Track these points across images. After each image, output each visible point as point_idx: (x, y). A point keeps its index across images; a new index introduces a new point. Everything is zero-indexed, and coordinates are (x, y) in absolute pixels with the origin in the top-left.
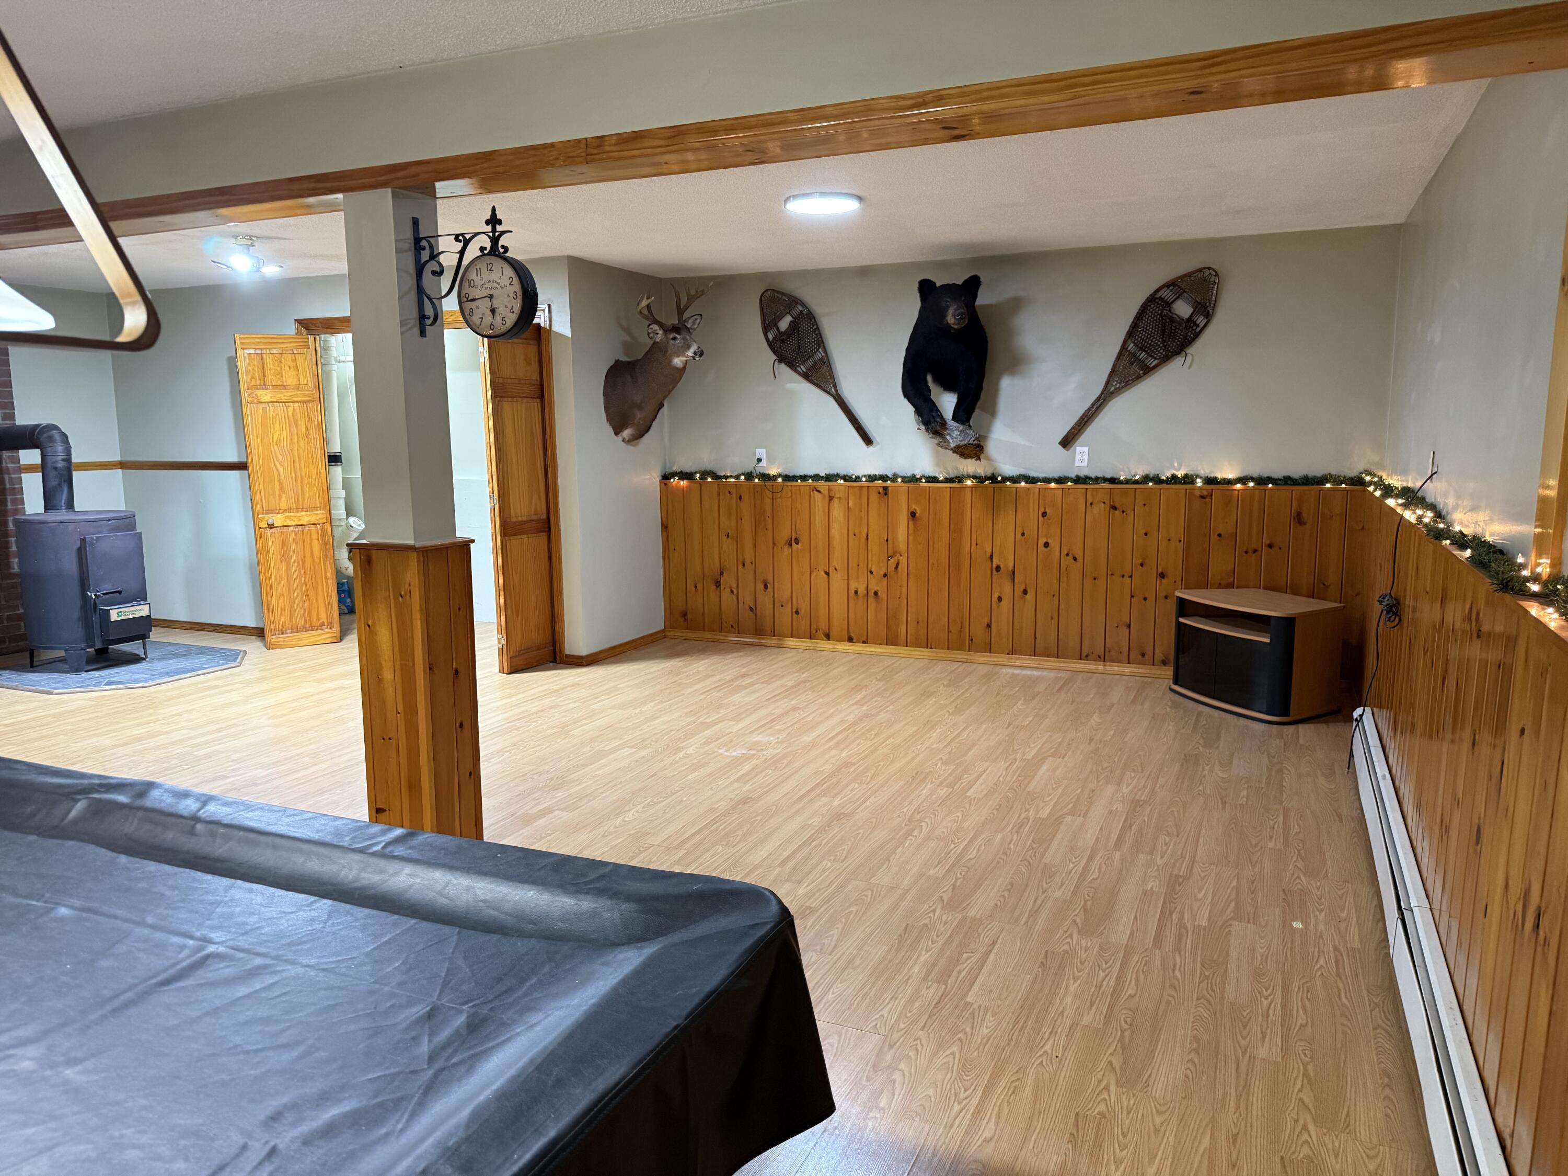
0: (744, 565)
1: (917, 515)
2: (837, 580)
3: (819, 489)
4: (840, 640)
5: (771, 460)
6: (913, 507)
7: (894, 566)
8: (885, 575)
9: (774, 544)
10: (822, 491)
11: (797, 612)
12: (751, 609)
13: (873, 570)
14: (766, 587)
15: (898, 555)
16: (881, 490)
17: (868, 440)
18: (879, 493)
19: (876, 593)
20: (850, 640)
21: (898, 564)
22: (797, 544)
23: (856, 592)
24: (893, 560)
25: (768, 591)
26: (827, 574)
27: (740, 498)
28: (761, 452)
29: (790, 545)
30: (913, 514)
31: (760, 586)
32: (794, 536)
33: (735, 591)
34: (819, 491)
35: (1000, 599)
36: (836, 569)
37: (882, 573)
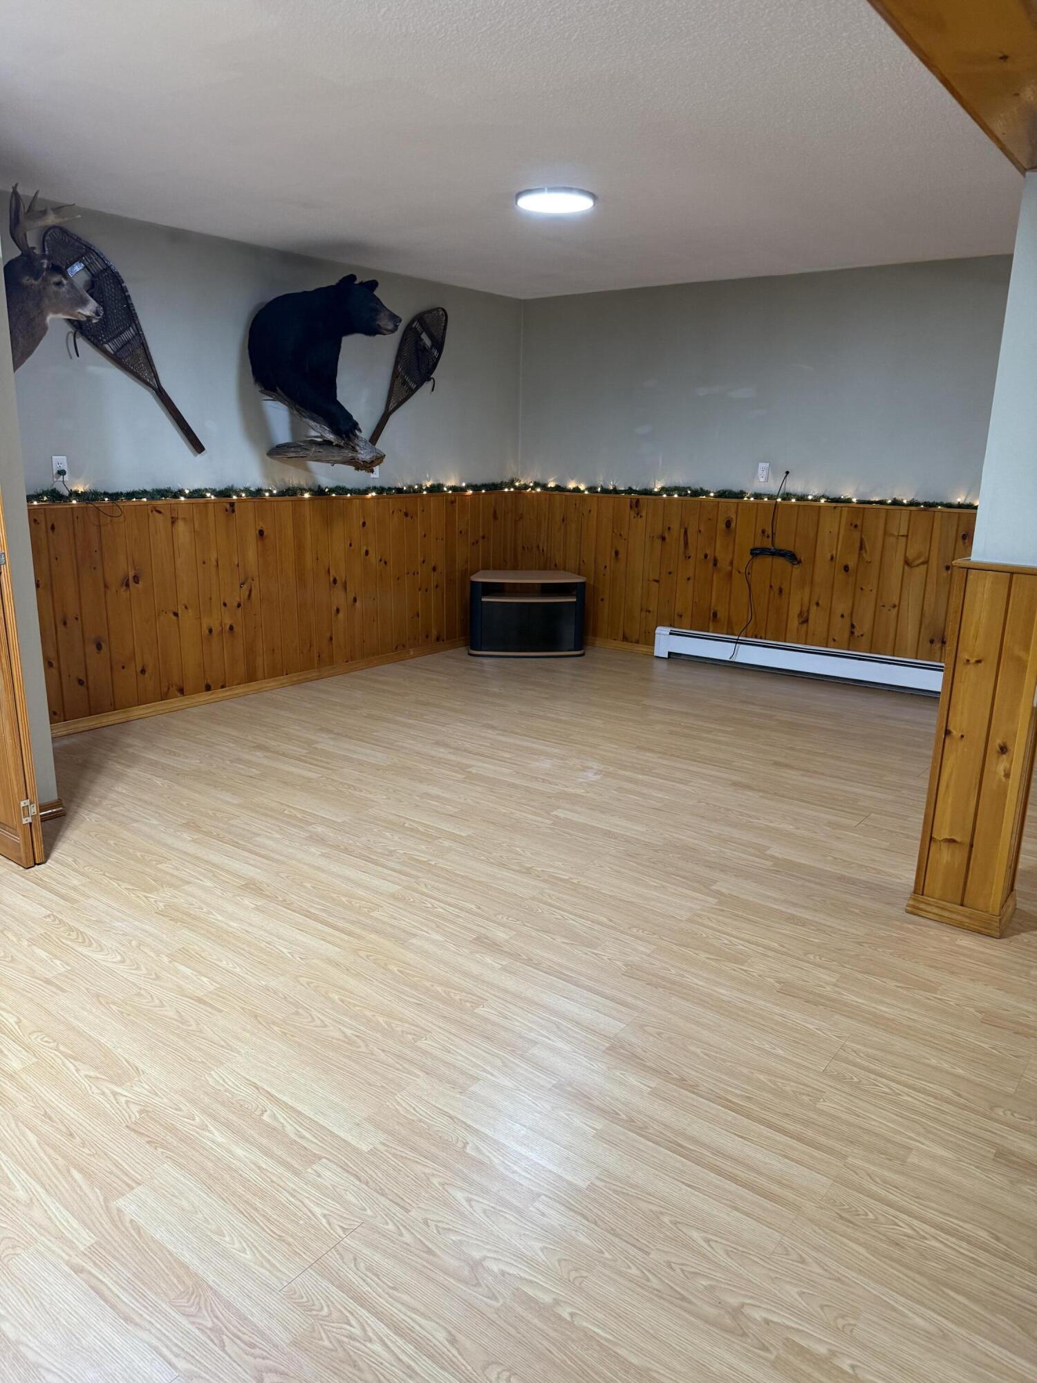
0: (65, 624)
1: (265, 533)
2: (187, 618)
3: (160, 510)
4: (196, 691)
5: (76, 475)
6: (261, 525)
7: (247, 593)
8: (239, 605)
9: (106, 586)
10: (162, 511)
11: (143, 671)
12: (81, 682)
13: (226, 602)
14: (99, 647)
15: (250, 580)
16: (228, 506)
17: (198, 447)
18: (227, 510)
19: (231, 628)
20: (208, 688)
21: (250, 591)
22: (137, 583)
23: (210, 631)
24: (245, 586)
25: (102, 651)
26: (176, 614)
27: (53, 528)
28: (60, 461)
29: (127, 585)
30: (261, 533)
31: (91, 648)
32: (131, 574)
33: (55, 664)
34: (160, 512)
35: (338, 611)
36: (186, 607)
37: (236, 604)
